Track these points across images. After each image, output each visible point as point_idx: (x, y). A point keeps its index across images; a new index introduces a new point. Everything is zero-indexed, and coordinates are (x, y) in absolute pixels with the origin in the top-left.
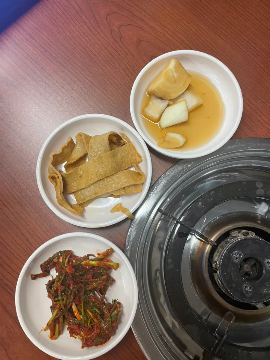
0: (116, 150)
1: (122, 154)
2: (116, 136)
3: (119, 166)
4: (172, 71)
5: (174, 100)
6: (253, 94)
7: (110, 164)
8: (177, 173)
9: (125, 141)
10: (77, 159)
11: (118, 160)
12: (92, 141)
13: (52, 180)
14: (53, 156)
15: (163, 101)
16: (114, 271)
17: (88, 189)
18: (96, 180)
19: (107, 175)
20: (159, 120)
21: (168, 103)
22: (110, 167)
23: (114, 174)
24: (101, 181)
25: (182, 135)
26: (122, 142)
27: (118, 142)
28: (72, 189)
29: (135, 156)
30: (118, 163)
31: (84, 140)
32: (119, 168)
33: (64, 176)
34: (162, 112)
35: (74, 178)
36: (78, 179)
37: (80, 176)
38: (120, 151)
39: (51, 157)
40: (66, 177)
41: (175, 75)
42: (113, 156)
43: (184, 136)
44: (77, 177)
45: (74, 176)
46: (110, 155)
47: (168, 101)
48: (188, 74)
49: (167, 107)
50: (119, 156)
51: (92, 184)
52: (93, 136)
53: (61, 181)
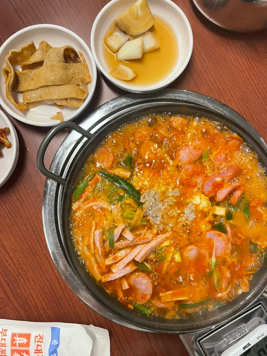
0: (70, 65)
1: (75, 70)
2: (74, 52)
3: (69, 79)
4: (137, 8)
5: (135, 37)
6: (208, 54)
7: (59, 74)
8: (120, 104)
9: (81, 59)
10: (33, 62)
11: (69, 75)
12: (51, 50)
13: (5, 73)
14: (11, 53)
15: (125, 35)
16: (6, 148)
17: (35, 92)
18: (44, 84)
19: (55, 83)
20: (117, 51)
21: (128, 38)
22: (59, 77)
23: (61, 85)
24: (48, 88)
25: (133, 70)
26: (78, 60)
27: (75, 59)
28: (22, 88)
29: (86, 76)
30: (68, 76)
31: (45, 48)
32: (66, 81)
33: (18, 74)
34: (121, 45)
35: (26, 78)
36: (29, 81)
37: (32, 79)
38: (73, 67)
39: (10, 53)
40: (19, 75)
41: (140, 13)
42: (65, 69)
43: (135, 72)
44: (30, 79)
45: (27, 76)
46: (62, 67)
47: (129, 36)
48: (152, 16)
49: (126, 42)
50: (71, 71)
51: (39, 88)
52: (53, 47)
53: (12, 76)
